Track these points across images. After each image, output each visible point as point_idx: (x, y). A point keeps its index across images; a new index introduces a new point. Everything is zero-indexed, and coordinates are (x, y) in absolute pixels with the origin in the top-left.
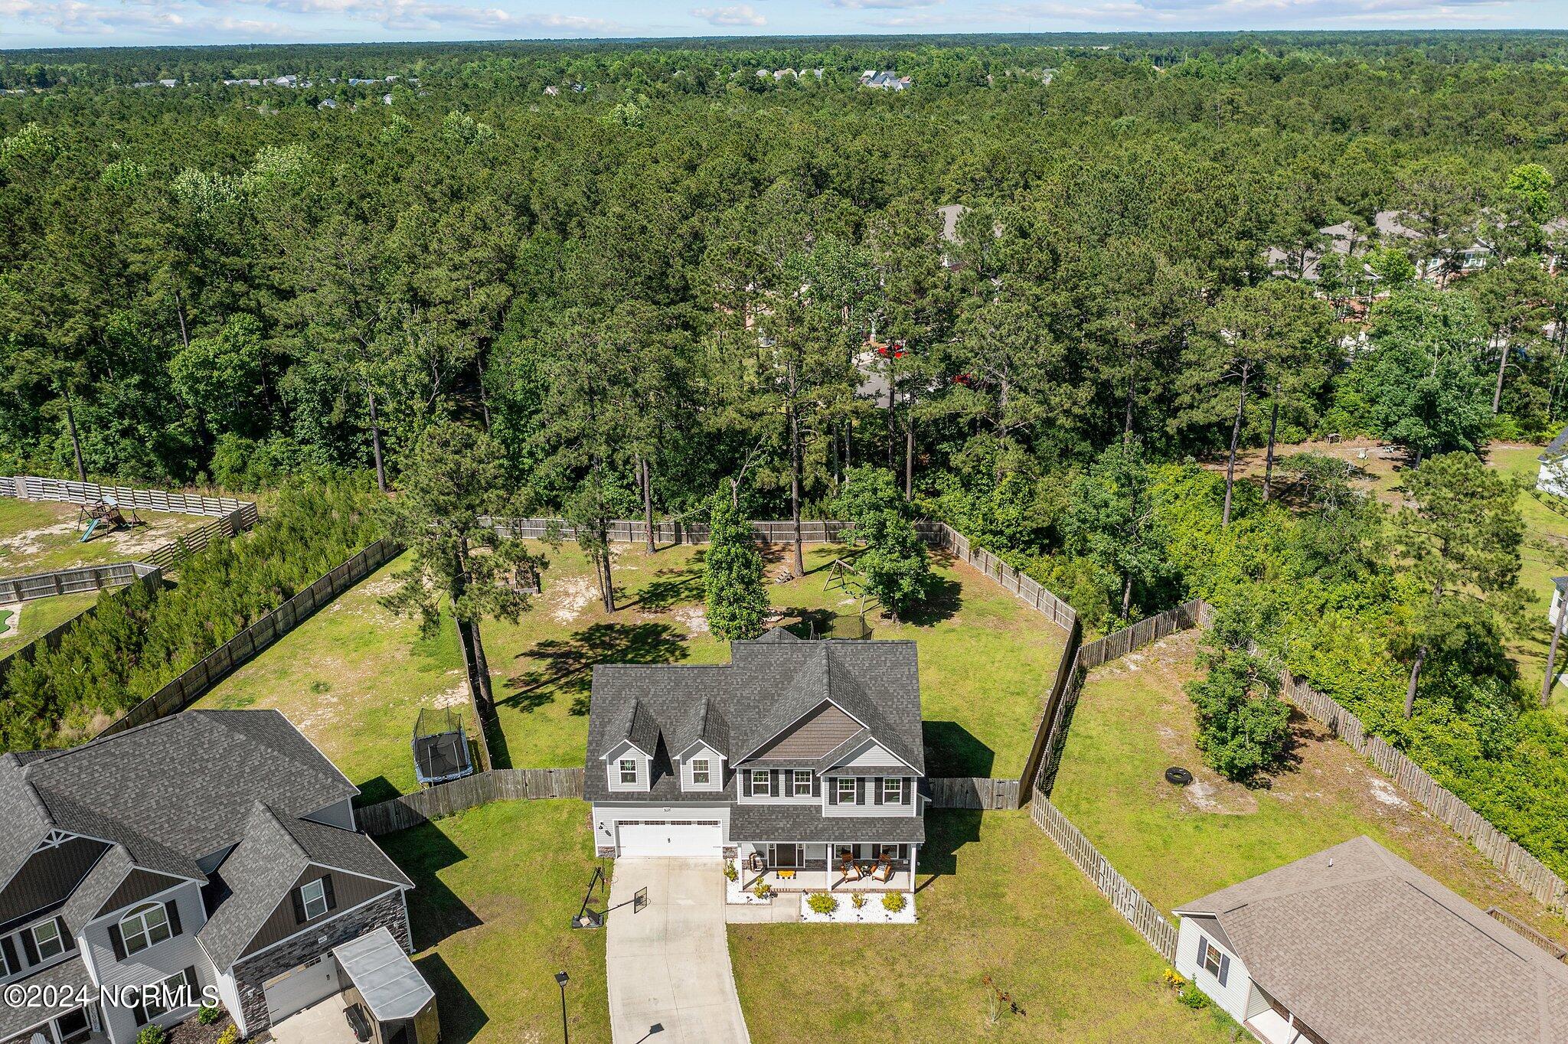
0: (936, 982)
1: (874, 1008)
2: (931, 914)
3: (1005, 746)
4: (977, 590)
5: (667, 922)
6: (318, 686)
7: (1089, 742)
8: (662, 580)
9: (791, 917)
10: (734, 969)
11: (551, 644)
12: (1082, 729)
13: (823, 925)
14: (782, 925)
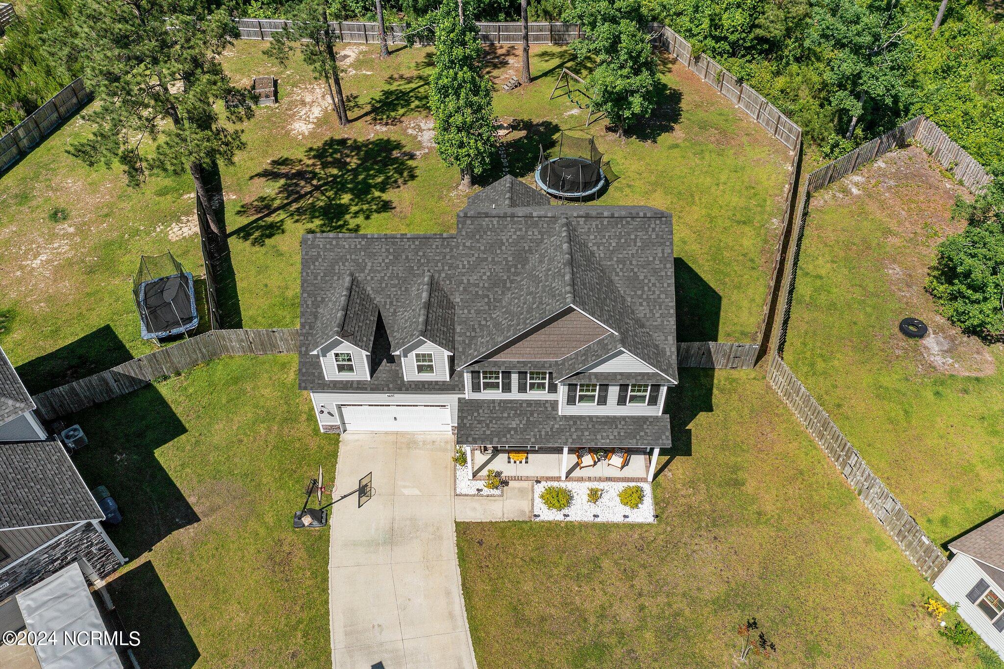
0: (680, 604)
1: (613, 640)
2: (671, 509)
3: (735, 287)
4: (697, 99)
5: (394, 519)
6: (56, 214)
7: (819, 283)
8: (393, 87)
9: (523, 512)
10: (463, 585)
11: (285, 162)
12: (811, 267)
13: (557, 524)
14: (514, 523)
